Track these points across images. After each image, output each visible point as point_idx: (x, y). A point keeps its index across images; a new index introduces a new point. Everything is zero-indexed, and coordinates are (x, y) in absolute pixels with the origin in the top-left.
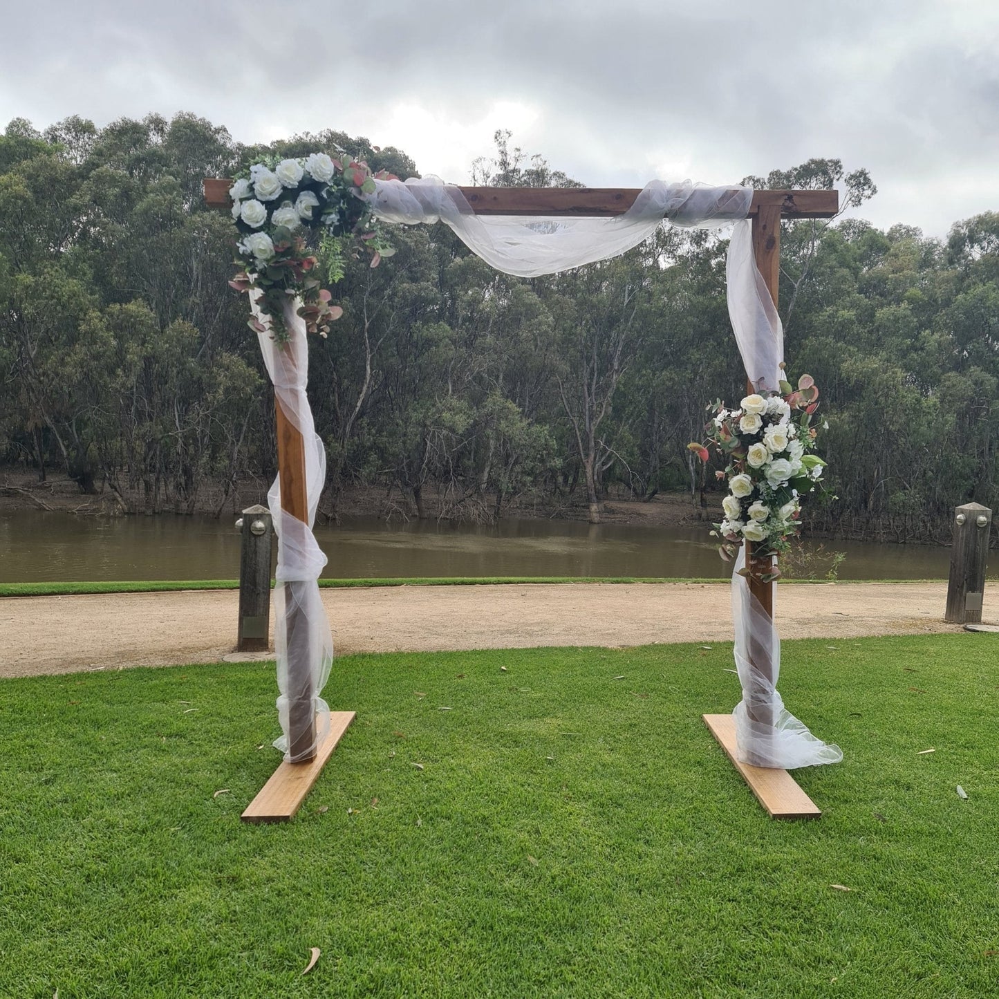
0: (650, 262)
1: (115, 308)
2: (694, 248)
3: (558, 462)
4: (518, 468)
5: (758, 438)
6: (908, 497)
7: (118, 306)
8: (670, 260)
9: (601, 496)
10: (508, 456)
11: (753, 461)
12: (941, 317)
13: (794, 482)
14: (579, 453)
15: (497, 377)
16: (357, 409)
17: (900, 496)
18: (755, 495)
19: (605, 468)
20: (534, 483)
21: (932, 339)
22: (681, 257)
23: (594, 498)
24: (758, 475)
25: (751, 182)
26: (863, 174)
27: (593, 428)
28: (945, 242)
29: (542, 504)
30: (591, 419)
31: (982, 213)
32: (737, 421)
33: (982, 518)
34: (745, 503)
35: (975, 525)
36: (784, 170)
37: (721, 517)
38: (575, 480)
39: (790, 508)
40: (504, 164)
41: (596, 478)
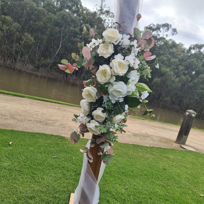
5: (108, 61)
6: (168, 99)
12: (183, 64)
16: (56, 54)
17: (166, 98)
18: (99, 103)
21: (181, 68)
26: (176, 29)
28: (188, 48)
33: (193, 115)
34: (92, 106)
35: (191, 117)
40: (101, 7)
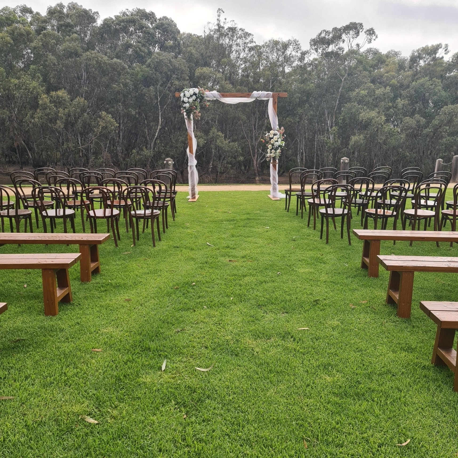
0: (281, 69)
1: (53, 93)
2: (299, 63)
3: (241, 158)
4: (225, 162)
5: (273, 138)
7: (54, 93)
8: (289, 68)
9: (260, 173)
10: (221, 156)
11: (272, 143)
13: (279, 146)
14: (250, 155)
15: (215, 122)
16: (156, 137)
18: (273, 148)
19: (262, 161)
20: (232, 168)
21: (401, 102)
22: (294, 67)
23: (257, 174)
24: (273, 145)
25: (325, 32)
26: (372, 29)
27: (256, 144)
29: (235, 177)
30: (256, 140)
31: (424, 46)
32: (269, 135)
33: (347, 161)
34: (271, 150)
36: (339, 27)
37: (267, 153)
38: (249, 167)
39: (279, 151)
40: (218, 24)
41: (258, 166)
